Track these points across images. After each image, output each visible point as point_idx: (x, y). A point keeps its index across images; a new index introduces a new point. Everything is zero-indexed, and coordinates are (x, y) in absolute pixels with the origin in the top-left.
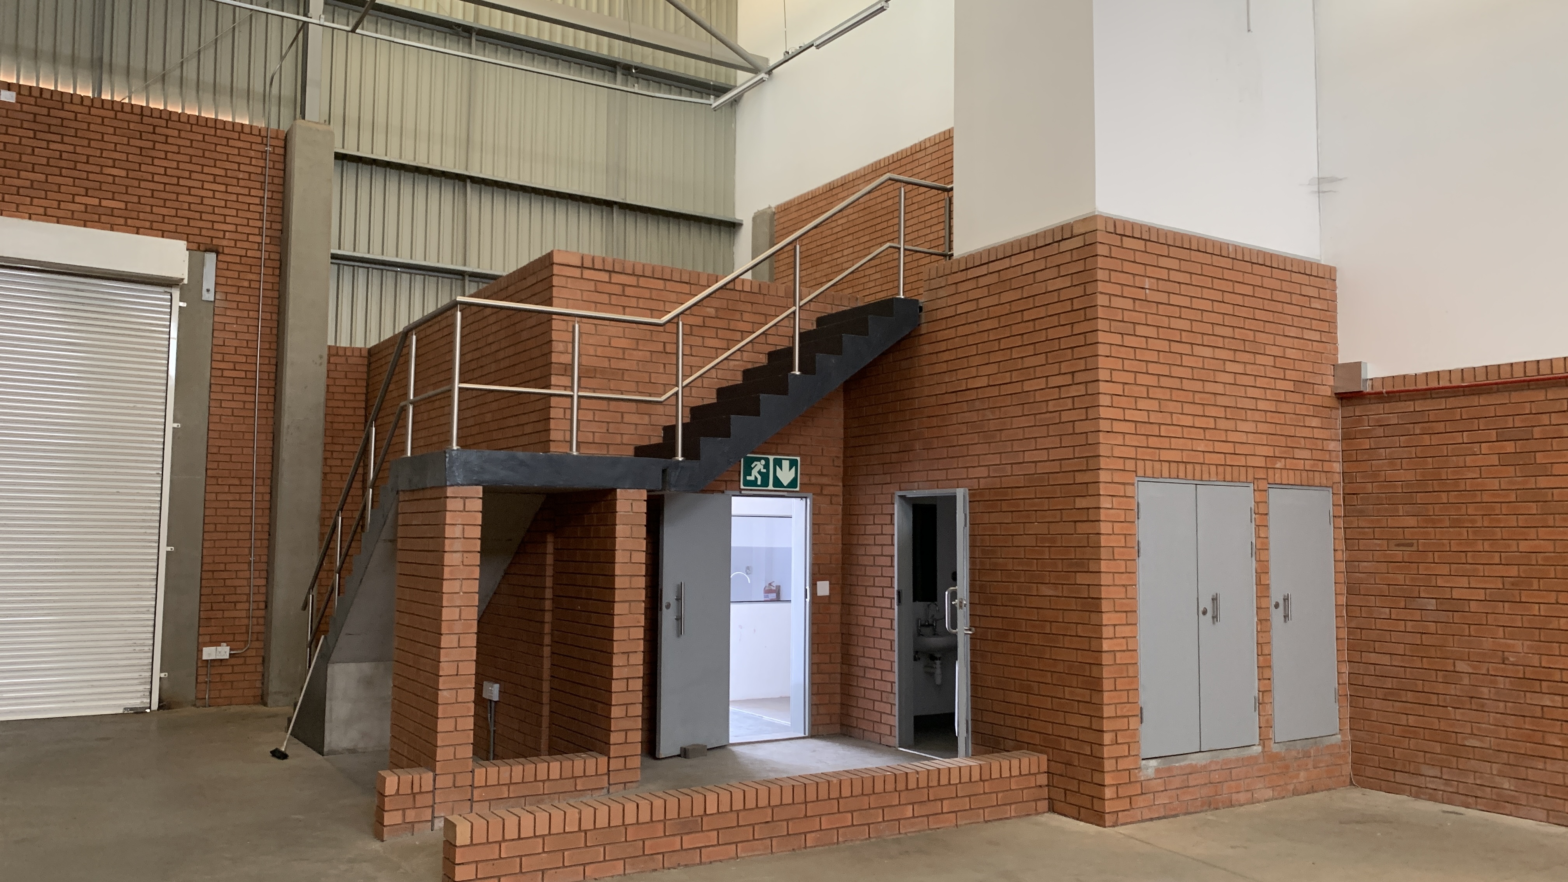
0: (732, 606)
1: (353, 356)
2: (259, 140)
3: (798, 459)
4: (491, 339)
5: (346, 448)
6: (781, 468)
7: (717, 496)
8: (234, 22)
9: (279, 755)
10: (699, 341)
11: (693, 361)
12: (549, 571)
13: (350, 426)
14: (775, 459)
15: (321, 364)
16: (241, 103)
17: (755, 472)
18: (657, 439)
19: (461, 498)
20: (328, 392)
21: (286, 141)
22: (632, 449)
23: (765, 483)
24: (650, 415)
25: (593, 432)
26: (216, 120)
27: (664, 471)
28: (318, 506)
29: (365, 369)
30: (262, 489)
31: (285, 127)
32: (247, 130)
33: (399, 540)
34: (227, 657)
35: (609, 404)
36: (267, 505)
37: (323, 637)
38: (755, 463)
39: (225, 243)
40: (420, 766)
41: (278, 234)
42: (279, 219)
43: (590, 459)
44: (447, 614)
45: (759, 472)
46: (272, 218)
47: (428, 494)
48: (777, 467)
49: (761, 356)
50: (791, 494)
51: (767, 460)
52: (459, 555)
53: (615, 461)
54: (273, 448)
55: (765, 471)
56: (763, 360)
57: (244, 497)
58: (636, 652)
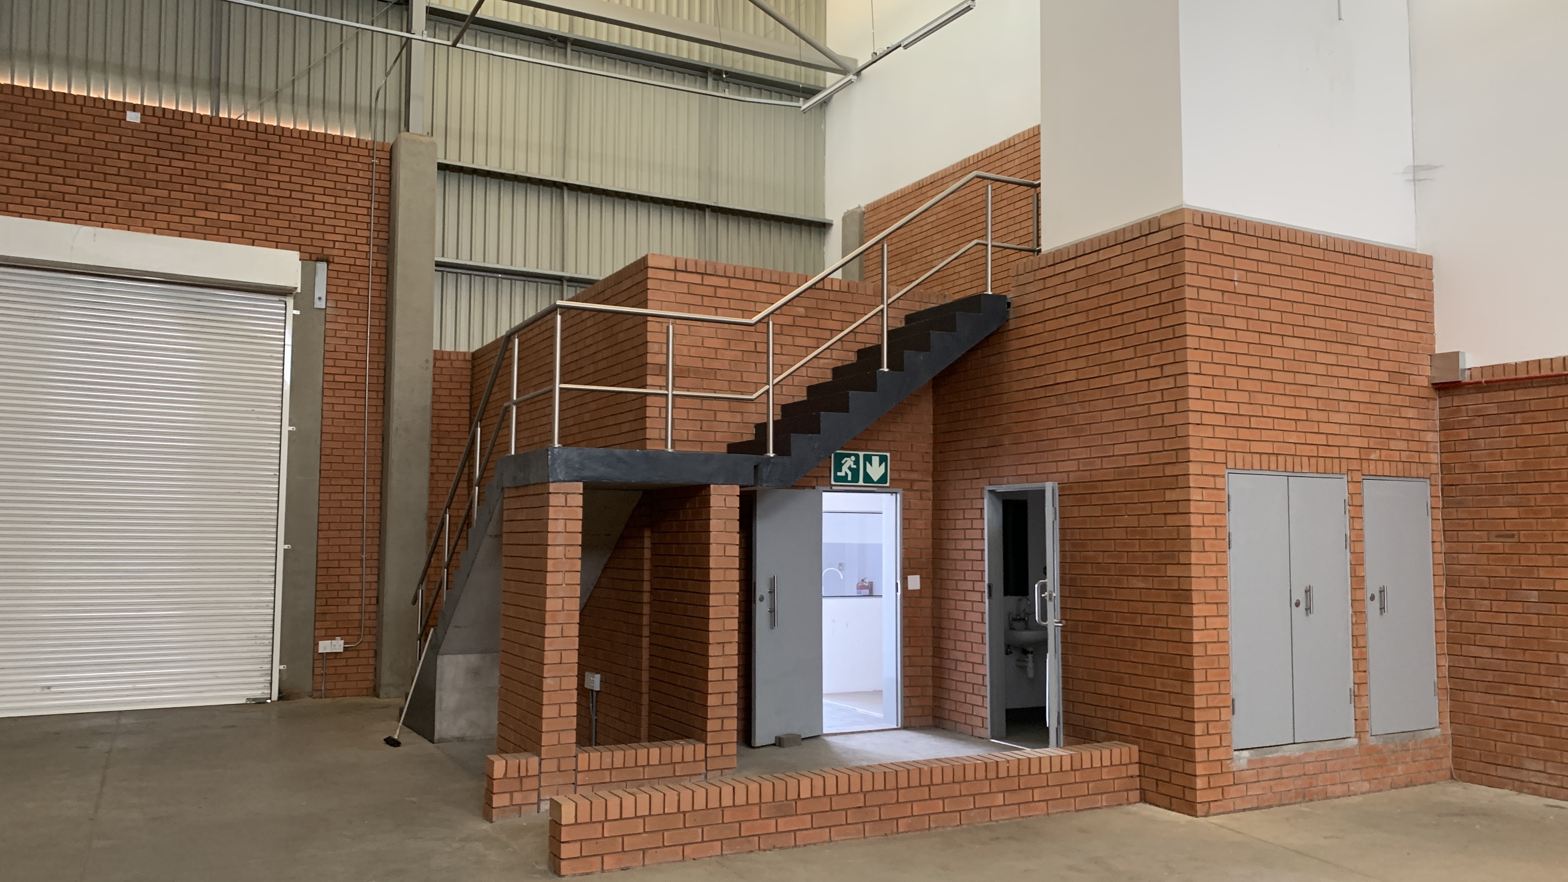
0: (824, 601)
1: (458, 360)
2: (366, 152)
3: (888, 454)
4: (589, 341)
5: (452, 449)
6: (871, 465)
7: (808, 493)
8: (341, 39)
9: (392, 742)
10: (789, 340)
11: (784, 359)
12: (647, 565)
13: (456, 428)
14: (865, 455)
15: (427, 368)
16: (349, 118)
17: (845, 468)
18: (749, 435)
19: (563, 493)
20: (434, 394)
21: (391, 153)
22: (725, 445)
23: (855, 478)
24: (742, 413)
25: (688, 430)
26: (325, 135)
27: (756, 467)
28: (425, 505)
29: (469, 372)
30: (372, 489)
31: (390, 140)
32: (355, 144)
33: (505, 536)
34: (342, 650)
35: (702, 403)
36: (378, 504)
37: (432, 630)
38: (846, 459)
39: (335, 252)
40: (525, 750)
41: (385, 243)
42: (385, 228)
43: (685, 455)
44: (551, 605)
45: (850, 468)
46: (379, 228)
47: (531, 490)
48: (868, 464)
49: (850, 354)
50: (880, 490)
51: (857, 456)
52: (561, 548)
53: (709, 457)
54: (382, 450)
55: (855, 467)
56: (852, 358)
57: (355, 497)
58: (731, 642)
